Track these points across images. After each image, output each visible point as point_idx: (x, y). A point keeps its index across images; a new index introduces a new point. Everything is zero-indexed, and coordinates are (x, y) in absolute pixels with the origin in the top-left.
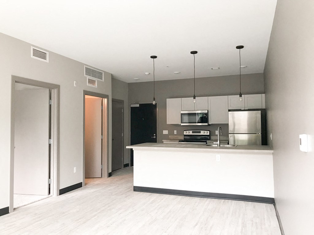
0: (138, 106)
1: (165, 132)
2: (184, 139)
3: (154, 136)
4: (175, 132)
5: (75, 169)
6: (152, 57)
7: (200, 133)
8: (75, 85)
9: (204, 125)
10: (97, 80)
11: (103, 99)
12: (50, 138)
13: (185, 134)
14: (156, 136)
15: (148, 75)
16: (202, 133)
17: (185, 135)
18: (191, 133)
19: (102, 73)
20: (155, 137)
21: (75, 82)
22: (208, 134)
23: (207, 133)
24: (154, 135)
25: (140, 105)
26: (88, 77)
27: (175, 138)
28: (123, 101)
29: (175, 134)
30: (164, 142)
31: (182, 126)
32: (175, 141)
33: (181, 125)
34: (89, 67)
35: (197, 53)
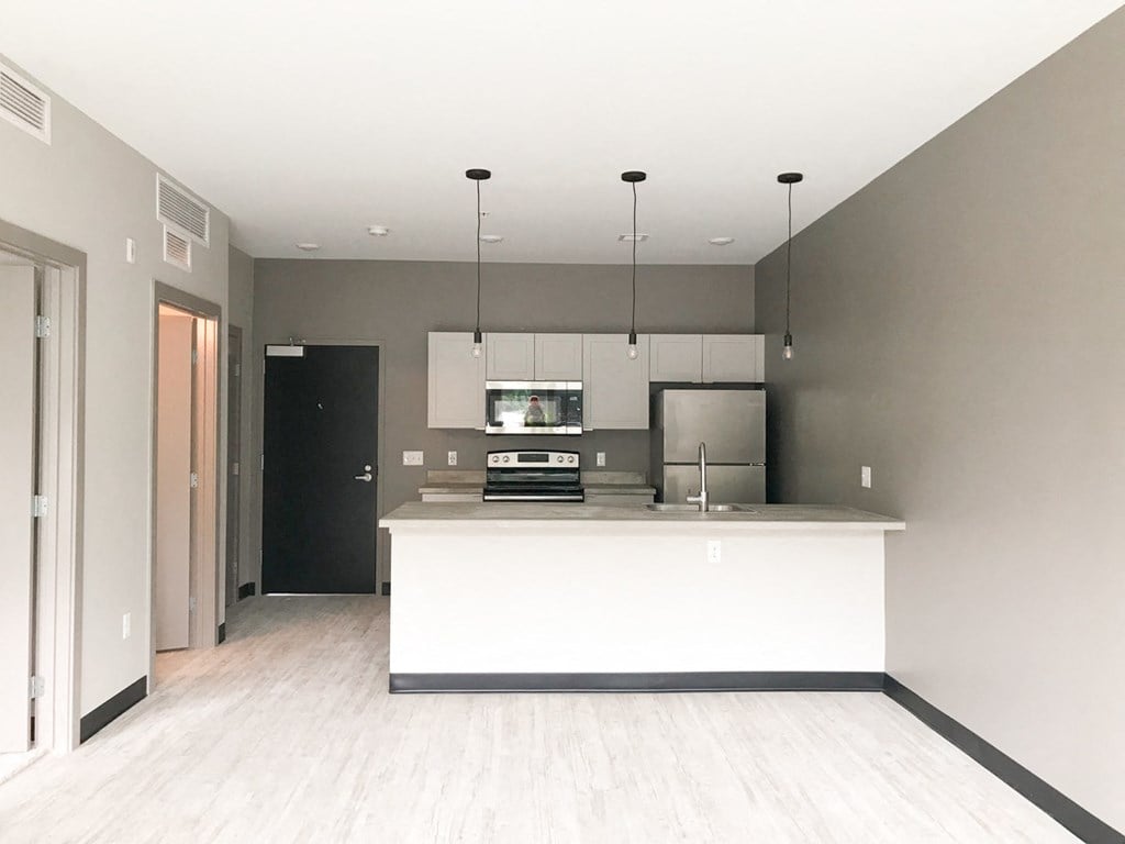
0: (299, 352)
1: (413, 458)
2: (489, 483)
3: (364, 473)
4: (452, 455)
5: (126, 619)
6: (472, 174)
7: (547, 461)
8: (129, 258)
9: (569, 432)
10: (192, 242)
11: (195, 322)
12: (36, 492)
13: (491, 464)
14: (374, 472)
15: (383, 235)
16: (554, 461)
17: (491, 470)
18: (512, 461)
19: (204, 211)
20: (370, 477)
21: (130, 241)
22: (575, 464)
23: (569, 461)
24: (368, 468)
25: (307, 349)
26: (168, 226)
27: (451, 481)
28: (241, 329)
29: (450, 463)
30: (426, 498)
31: (488, 435)
32: (467, 490)
33: (487, 432)
34: (170, 184)
35: (644, 179)
